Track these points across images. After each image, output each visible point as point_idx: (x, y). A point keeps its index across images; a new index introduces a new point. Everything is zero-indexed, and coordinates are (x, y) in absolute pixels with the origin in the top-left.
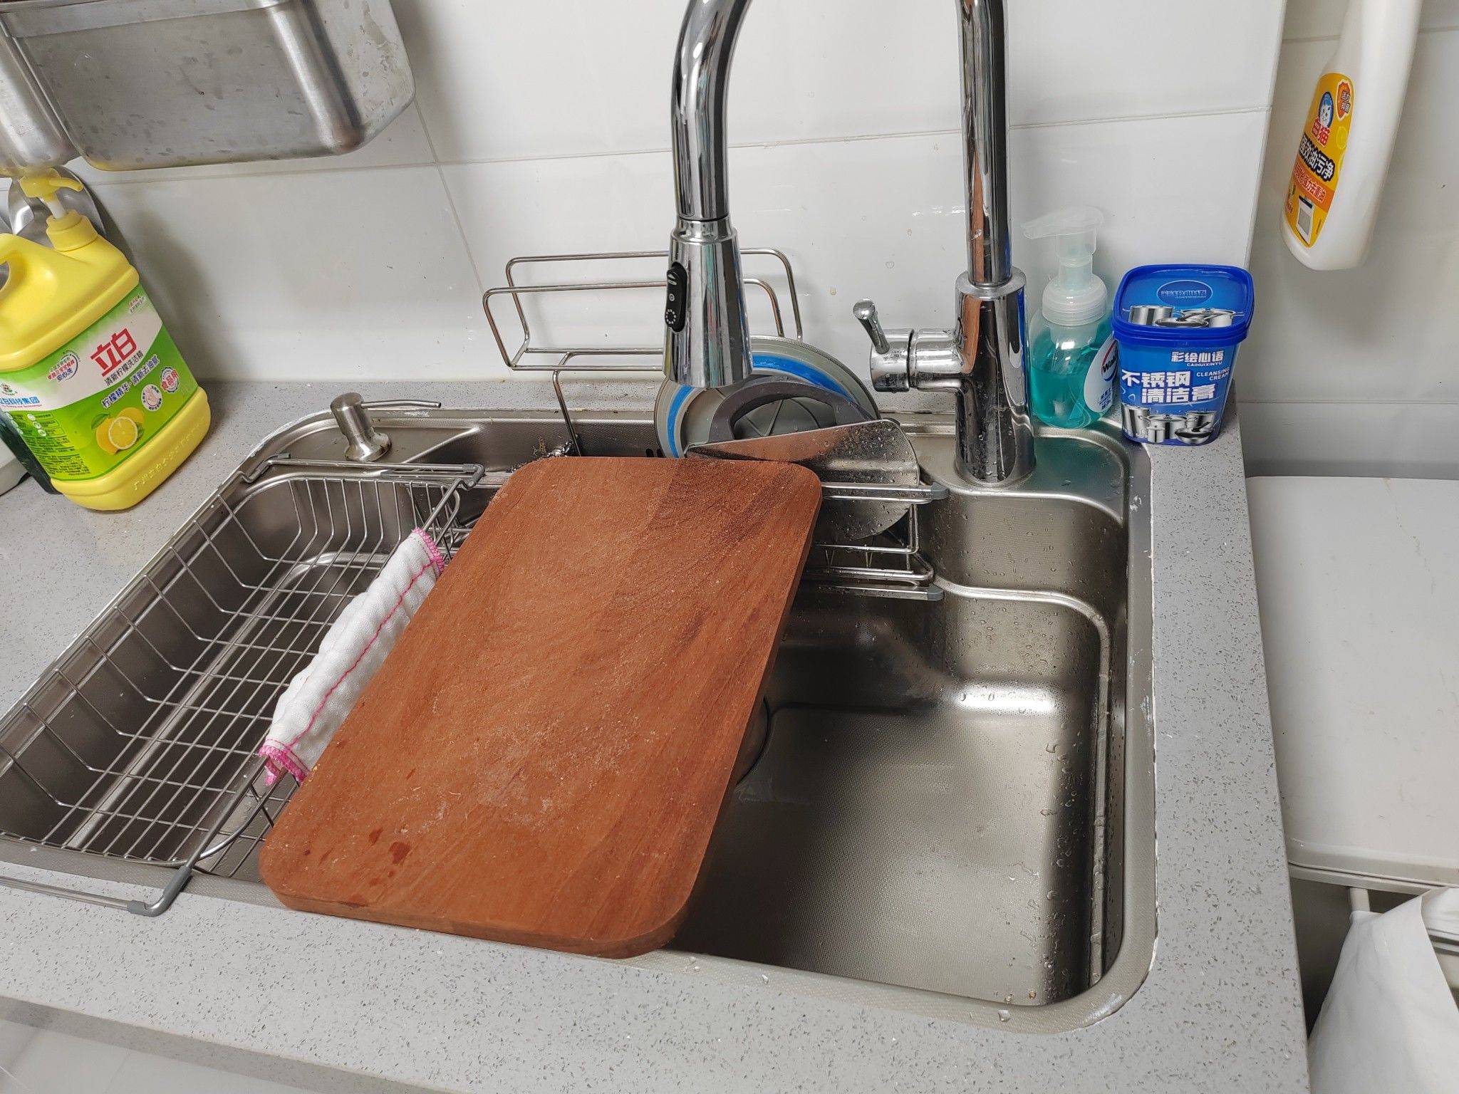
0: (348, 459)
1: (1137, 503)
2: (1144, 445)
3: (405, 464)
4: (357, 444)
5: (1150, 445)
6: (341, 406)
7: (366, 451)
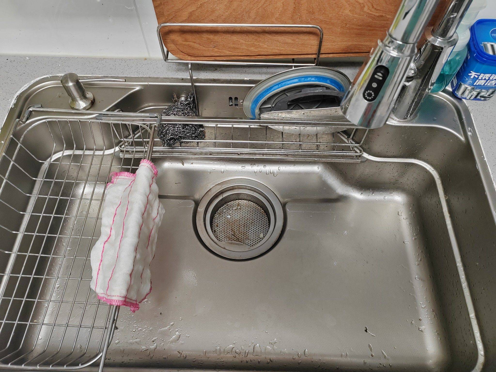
0: (73, 109)
1: (470, 131)
2: (464, 100)
3: (104, 111)
4: (77, 101)
5: (467, 100)
6: (67, 82)
7: (82, 104)
